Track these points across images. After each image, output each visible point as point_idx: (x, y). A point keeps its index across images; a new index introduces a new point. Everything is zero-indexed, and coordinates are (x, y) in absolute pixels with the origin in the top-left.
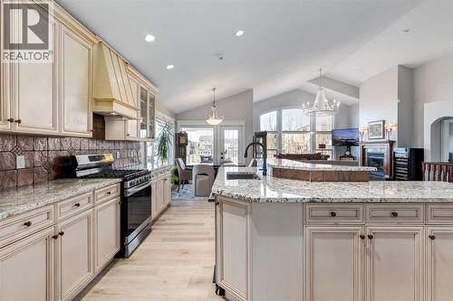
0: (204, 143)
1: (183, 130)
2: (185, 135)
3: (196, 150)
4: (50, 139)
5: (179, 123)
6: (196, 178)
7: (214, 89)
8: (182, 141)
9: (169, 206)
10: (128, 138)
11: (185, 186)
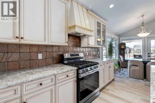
0: (136, 48)
1: (123, 42)
2: (124, 44)
3: (132, 51)
4: (54, 48)
5: (121, 39)
6: (130, 67)
7: (143, 16)
8: (123, 47)
9: (113, 80)
10: (89, 46)
11: (124, 69)
